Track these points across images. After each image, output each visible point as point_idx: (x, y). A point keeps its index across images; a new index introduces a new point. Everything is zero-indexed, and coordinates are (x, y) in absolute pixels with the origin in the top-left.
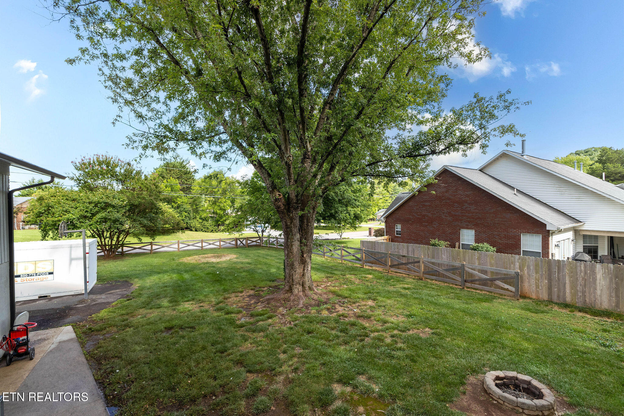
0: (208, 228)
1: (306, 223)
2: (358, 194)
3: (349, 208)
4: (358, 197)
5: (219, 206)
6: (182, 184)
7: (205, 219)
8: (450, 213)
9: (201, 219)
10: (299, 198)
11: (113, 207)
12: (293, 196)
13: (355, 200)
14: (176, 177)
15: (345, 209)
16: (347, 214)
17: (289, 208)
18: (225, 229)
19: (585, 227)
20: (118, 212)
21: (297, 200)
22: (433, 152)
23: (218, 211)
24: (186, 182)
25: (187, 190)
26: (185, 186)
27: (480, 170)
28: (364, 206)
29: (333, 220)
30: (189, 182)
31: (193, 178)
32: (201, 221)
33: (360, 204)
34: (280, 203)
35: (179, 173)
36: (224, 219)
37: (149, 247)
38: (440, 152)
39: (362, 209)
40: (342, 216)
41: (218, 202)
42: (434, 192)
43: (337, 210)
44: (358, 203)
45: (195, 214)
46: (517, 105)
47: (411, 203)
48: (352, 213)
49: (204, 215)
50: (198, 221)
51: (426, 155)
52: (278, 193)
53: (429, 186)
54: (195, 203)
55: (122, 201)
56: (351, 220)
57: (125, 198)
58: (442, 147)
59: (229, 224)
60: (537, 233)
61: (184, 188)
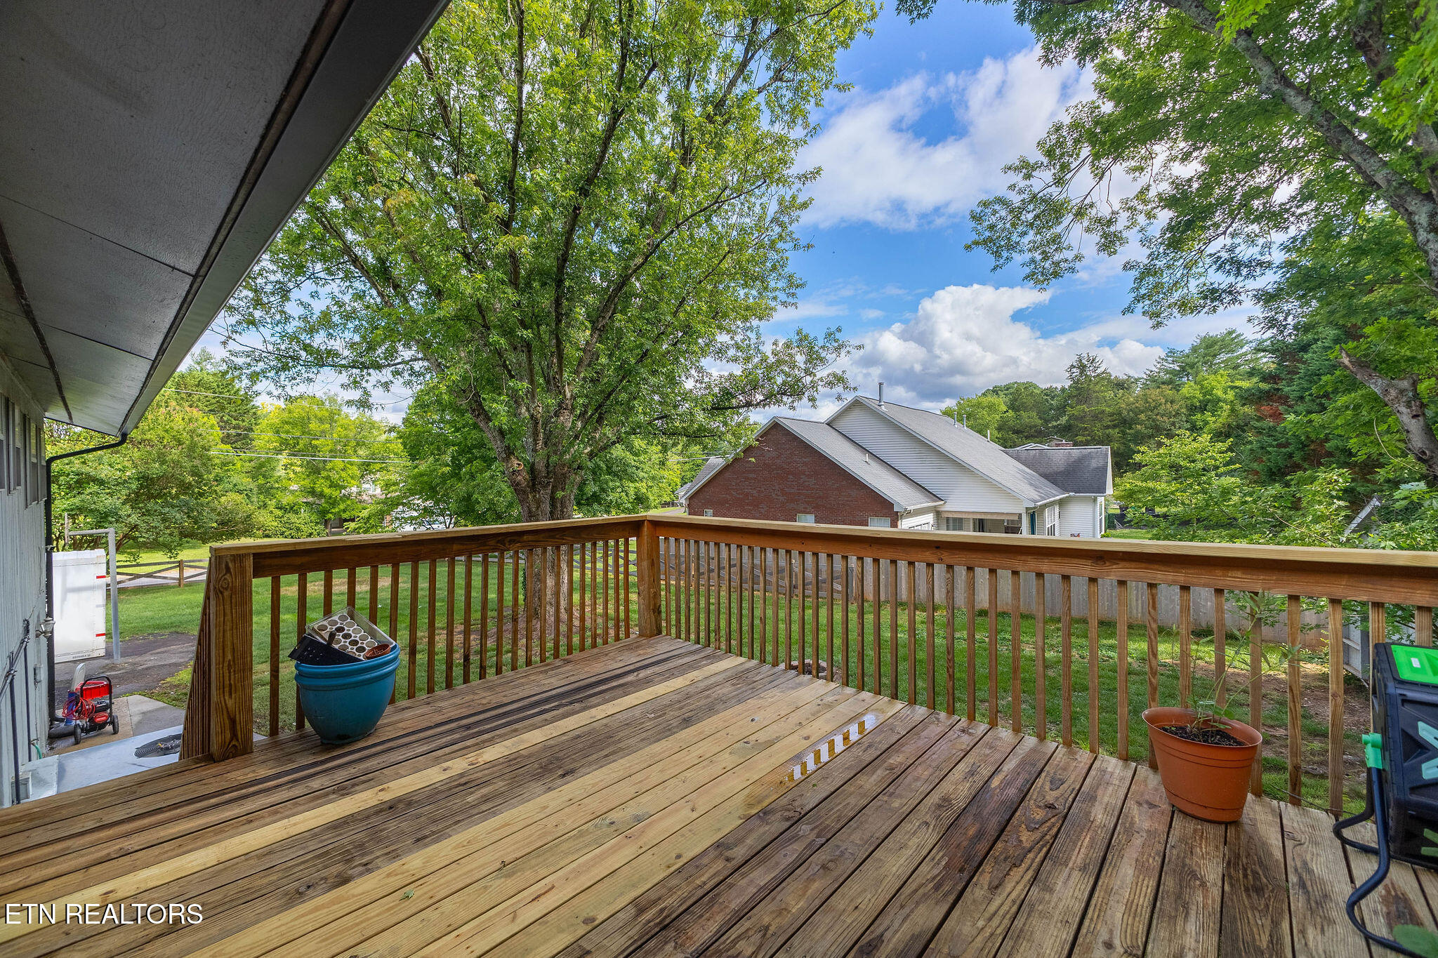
0: (298, 529)
1: (559, 509)
2: (641, 458)
3: (627, 483)
4: (641, 463)
5: (328, 478)
6: (224, 425)
7: (292, 509)
8: (782, 490)
9: (281, 508)
10: (551, 469)
11: (101, 482)
12: (541, 466)
13: (637, 468)
14: (207, 409)
15: (618, 484)
16: (623, 494)
17: (534, 485)
18: (360, 528)
19: (947, 507)
20: (111, 495)
21: (548, 473)
22: (748, 404)
23: (327, 491)
24: (234, 422)
25: (240, 439)
26: (232, 432)
27: (828, 424)
28: (653, 478)
29: (596, 506)
30: (243, 421)
31: (255, 414)
32: (279, 513)
33: (646, 475)
34: (519, 478)
35: (214, 401)
36: (342, 507)
37: (175, 573)
38: (758, 404)
39: (650, 484)
40: (612, 497)
41: (324, 469)
42: (753, 460)
43: (605, 486)
44: (642, 474)
45: (262, 497)
46: (848, 348)
47: (727, 475)
48: (632, 492)
49: (287, 499)
50: (271, 512)
51: (739, 407)
52: (516, 462)
53: (749, 450)
54: (261, 470)
55: (120, 470)
56: (629, 505)
57: (129, 464)
58: (760, 397)
59: (369, 518)
60: (885, 515)
61: (228, 436)
